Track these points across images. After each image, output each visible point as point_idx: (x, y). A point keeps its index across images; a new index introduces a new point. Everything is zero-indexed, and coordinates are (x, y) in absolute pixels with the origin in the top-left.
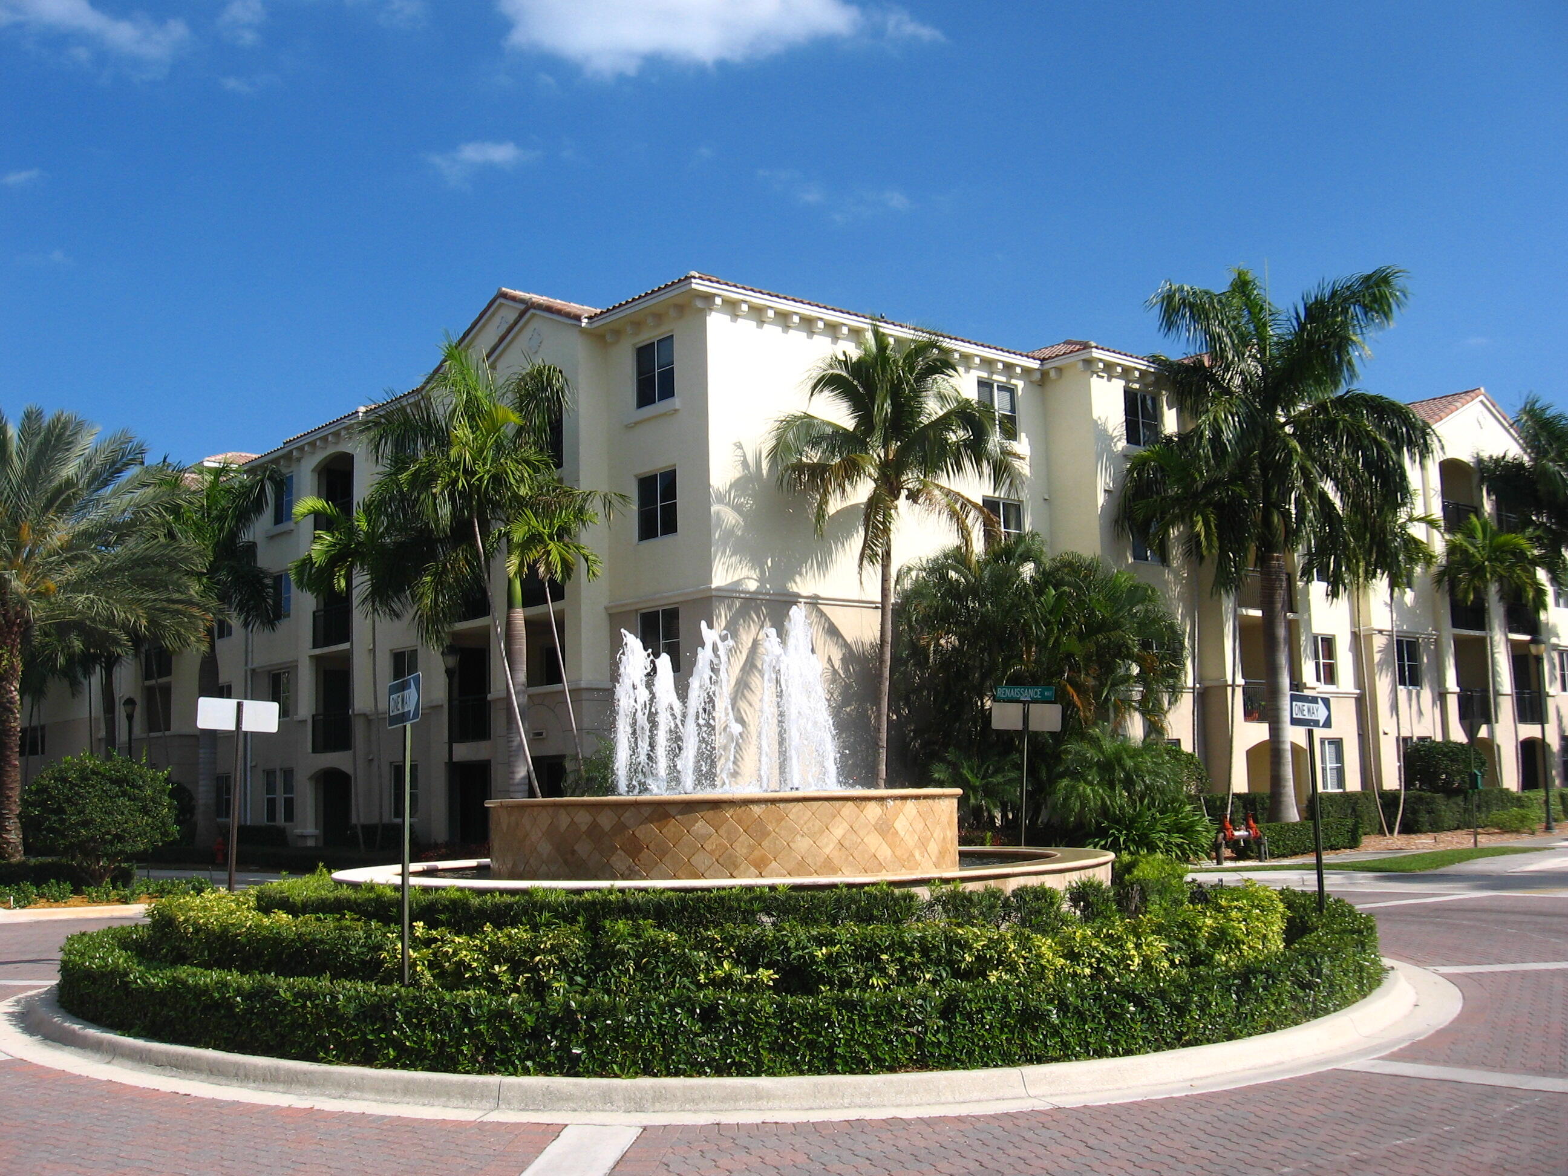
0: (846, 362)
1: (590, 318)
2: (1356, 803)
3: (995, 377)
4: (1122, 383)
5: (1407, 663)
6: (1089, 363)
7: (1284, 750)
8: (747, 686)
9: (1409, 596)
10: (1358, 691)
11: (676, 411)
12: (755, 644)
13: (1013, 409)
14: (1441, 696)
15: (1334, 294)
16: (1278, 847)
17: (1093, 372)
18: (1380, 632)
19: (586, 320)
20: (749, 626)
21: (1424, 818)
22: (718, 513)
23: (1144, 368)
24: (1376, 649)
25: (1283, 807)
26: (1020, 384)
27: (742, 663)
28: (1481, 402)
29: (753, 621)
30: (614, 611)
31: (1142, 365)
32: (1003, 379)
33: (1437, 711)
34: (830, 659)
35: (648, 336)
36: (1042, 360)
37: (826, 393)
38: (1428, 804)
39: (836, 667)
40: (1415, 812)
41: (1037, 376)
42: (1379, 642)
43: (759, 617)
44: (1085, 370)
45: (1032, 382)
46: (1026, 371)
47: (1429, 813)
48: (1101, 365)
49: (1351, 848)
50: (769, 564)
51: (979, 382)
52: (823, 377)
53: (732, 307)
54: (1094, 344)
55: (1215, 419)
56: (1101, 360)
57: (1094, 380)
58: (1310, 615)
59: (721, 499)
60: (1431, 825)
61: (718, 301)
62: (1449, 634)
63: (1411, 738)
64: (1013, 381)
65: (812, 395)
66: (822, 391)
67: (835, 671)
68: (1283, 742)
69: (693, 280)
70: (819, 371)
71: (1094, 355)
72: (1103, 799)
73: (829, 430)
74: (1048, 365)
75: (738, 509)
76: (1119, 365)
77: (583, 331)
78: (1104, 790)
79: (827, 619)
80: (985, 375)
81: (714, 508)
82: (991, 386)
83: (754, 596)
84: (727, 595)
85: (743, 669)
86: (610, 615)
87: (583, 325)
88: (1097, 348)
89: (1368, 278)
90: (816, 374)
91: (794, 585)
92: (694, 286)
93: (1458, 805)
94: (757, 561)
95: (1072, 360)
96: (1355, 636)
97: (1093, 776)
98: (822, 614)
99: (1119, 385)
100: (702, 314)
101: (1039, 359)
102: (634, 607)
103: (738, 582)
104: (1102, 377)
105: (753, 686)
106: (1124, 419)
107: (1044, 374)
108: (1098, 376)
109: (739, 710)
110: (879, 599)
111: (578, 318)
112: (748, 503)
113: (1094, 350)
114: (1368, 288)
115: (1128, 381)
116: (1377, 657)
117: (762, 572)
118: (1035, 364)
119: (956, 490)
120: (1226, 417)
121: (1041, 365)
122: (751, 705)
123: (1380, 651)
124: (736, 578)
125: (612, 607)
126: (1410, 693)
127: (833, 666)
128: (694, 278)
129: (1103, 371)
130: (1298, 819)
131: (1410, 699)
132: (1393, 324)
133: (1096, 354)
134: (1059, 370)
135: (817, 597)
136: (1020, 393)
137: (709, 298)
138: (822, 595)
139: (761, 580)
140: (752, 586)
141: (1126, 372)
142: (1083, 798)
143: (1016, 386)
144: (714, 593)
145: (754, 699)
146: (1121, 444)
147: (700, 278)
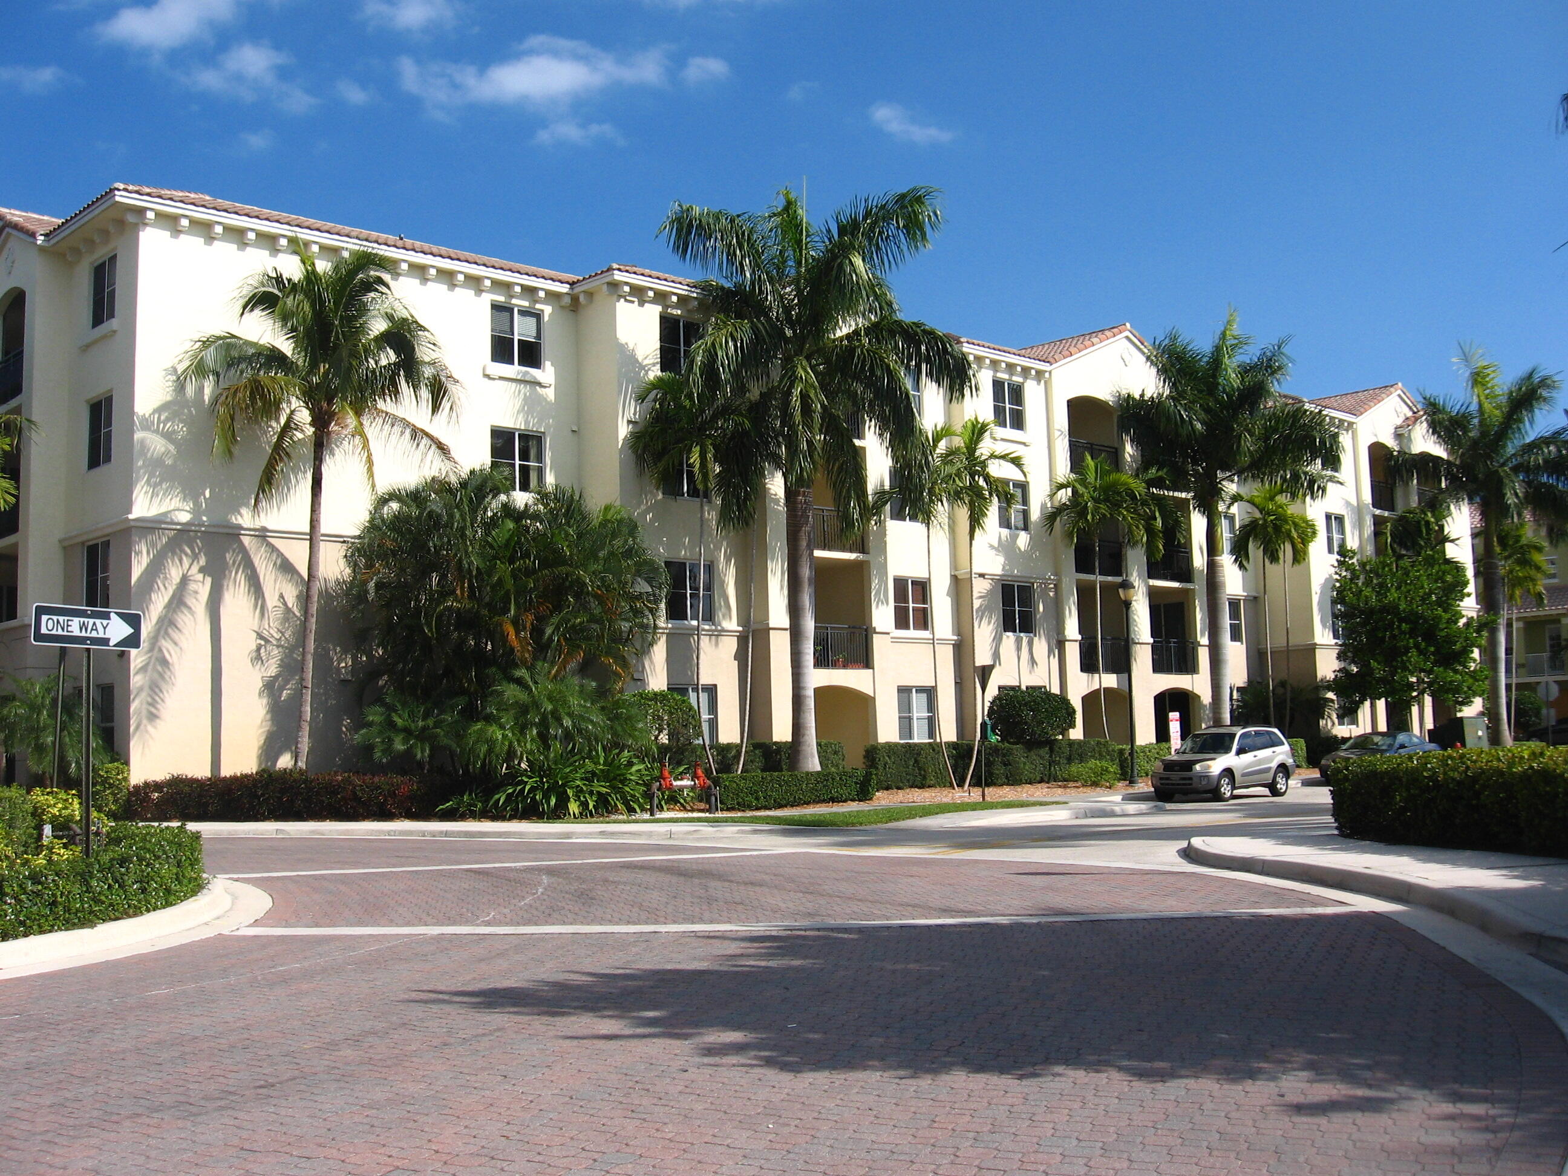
0: (277, 279)
1: (46, 235)
2: (919, 754)
3: (514, 301)
4: (658, 309)
5: (1017, 609)
6: (615, 286)
7: (805, 697)
8: (172, 623)
9: (1023, 540)
10: (955, 638)
11: (115, 332)
12: (185, 580)
13: (539, 335)
14: (1060, 644)
15: (867, 214)
16: (757, 799)
17: (620, 296)
18: (982, 575)
19: (42, 238)
20: (181, 561)
21: (999, 770)
22: (142, 442)
23: (683, 293)
24: (975, 594)
25: (801, 757)
26: (547, 310)
27: (166, 599)
28: (1127, 338)
29: (186, 555)
30: (66, 544)
31: (682, 290)
32: (526, 304)
33: (1055, 662)
34: (282, 596)
35: (101, 254)
36: (572, 284)
37: (257, 312)
38: (1004, 755)
39: (290, 605)
40: (989, 764)
41: (567, 300)
42: (981, 587)
43: (193, 550)
44: (611, 294)
45: (562, 307)
46: (552, 296)
47: (1005, 765)
48: (627, 289)
49: (860, 800)
50: (207, 494)
51: (492, 305)
52: (254, 296)
53: (170, 222)
54: (615, 266)
55: (713, 344)
56: (627, 284)
57: (621, 305)
58: (886, 558)
59: (146, 425)
60: (1007, 778)
61: (150, 215)
62: (1070, 579)
63: (1019, 687)
64: (538, 306)
65: (242, 314)
66: (252, 310)
67: (288, 610)
68: (804, 688)
69: (117, 192)
70: (250, 288)
71: (616, 277)
72: (511, 744)
73: (251, 351)
74: (578, 289)
75: (168, 436)
76: (651, 289)
77: (41, 249)
78: (513, 734)
79: (280, 554)
80: (501, 299)
81: (138, 435)
82: (510, 310)
83: (188, 528)
84: (149, 527)
85: (168, 606)
86: (65, 548)
87: (39, 242)
88: (619, 270)
89: (903, 197)
90: (247, 292)
91: (239, 517)
92: (117, 199)
93: (1042, 758)
94: (191, 492)
95: (598, 283)
96: (955, 579)
97: (507, 720)
98: (273, 549)
99: (654, 311)
100: (136, 228)
101: (567, 283)
102: (80, 540)
103: (165, 514)
104: (633, 302)
105: (180, 624)
106: (658, 346)
107: (575, 299)
108: (626, 300)
109: (160, 650)
110: (308, 531)
111: (33, 235)
112: (181, 429)
113: (616, 272)
114: (903, 207)
115: (666, 307)
116: (977, 603)
117: (197, 504)
118: (564, 289)
119: (402, 416)
120: (727, 342)
121: (572, 289)
122: (176, 644)
123: (980, 597)
124: (163, 510)
125: (65, 540)
126: (1019, 642)
127: (285, 604)
128: (119, 190)
129: (630, 294)
130: (819, 768)
131: (1019, 648)
132: (929, 246)
133: (618, 276)
134: (590, 295)
135: (264, 529)
136: (546, 318)
137: (141, 211)
138: (270, 527)
139: (196, 512)
140: (184, 517)
141: (661, 297)
142: (491, 743)
143: (542, 311)
144: (132, 524)
145: (182, 639)
146: (655, 373)
147: (125, 190)
